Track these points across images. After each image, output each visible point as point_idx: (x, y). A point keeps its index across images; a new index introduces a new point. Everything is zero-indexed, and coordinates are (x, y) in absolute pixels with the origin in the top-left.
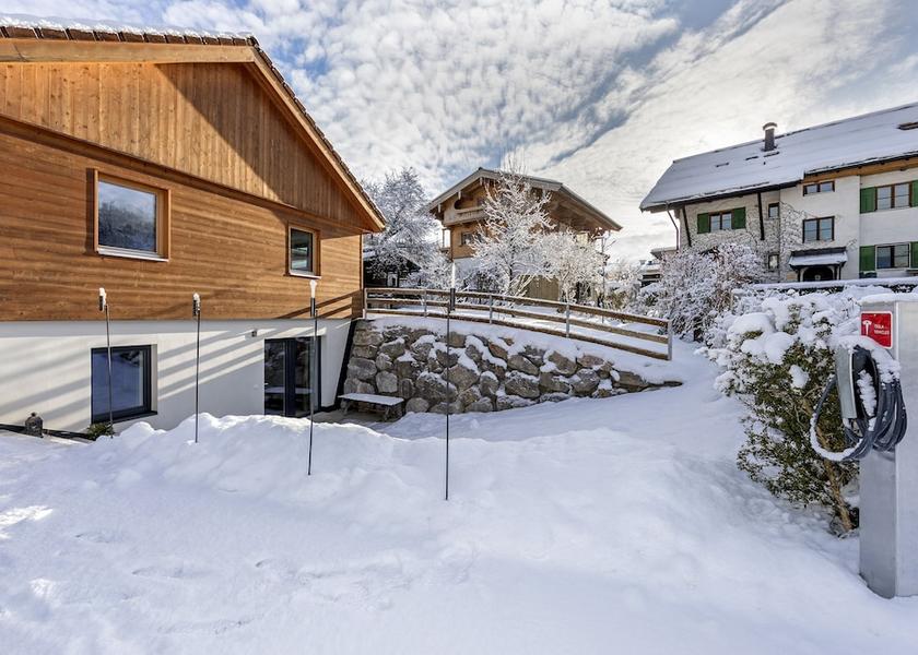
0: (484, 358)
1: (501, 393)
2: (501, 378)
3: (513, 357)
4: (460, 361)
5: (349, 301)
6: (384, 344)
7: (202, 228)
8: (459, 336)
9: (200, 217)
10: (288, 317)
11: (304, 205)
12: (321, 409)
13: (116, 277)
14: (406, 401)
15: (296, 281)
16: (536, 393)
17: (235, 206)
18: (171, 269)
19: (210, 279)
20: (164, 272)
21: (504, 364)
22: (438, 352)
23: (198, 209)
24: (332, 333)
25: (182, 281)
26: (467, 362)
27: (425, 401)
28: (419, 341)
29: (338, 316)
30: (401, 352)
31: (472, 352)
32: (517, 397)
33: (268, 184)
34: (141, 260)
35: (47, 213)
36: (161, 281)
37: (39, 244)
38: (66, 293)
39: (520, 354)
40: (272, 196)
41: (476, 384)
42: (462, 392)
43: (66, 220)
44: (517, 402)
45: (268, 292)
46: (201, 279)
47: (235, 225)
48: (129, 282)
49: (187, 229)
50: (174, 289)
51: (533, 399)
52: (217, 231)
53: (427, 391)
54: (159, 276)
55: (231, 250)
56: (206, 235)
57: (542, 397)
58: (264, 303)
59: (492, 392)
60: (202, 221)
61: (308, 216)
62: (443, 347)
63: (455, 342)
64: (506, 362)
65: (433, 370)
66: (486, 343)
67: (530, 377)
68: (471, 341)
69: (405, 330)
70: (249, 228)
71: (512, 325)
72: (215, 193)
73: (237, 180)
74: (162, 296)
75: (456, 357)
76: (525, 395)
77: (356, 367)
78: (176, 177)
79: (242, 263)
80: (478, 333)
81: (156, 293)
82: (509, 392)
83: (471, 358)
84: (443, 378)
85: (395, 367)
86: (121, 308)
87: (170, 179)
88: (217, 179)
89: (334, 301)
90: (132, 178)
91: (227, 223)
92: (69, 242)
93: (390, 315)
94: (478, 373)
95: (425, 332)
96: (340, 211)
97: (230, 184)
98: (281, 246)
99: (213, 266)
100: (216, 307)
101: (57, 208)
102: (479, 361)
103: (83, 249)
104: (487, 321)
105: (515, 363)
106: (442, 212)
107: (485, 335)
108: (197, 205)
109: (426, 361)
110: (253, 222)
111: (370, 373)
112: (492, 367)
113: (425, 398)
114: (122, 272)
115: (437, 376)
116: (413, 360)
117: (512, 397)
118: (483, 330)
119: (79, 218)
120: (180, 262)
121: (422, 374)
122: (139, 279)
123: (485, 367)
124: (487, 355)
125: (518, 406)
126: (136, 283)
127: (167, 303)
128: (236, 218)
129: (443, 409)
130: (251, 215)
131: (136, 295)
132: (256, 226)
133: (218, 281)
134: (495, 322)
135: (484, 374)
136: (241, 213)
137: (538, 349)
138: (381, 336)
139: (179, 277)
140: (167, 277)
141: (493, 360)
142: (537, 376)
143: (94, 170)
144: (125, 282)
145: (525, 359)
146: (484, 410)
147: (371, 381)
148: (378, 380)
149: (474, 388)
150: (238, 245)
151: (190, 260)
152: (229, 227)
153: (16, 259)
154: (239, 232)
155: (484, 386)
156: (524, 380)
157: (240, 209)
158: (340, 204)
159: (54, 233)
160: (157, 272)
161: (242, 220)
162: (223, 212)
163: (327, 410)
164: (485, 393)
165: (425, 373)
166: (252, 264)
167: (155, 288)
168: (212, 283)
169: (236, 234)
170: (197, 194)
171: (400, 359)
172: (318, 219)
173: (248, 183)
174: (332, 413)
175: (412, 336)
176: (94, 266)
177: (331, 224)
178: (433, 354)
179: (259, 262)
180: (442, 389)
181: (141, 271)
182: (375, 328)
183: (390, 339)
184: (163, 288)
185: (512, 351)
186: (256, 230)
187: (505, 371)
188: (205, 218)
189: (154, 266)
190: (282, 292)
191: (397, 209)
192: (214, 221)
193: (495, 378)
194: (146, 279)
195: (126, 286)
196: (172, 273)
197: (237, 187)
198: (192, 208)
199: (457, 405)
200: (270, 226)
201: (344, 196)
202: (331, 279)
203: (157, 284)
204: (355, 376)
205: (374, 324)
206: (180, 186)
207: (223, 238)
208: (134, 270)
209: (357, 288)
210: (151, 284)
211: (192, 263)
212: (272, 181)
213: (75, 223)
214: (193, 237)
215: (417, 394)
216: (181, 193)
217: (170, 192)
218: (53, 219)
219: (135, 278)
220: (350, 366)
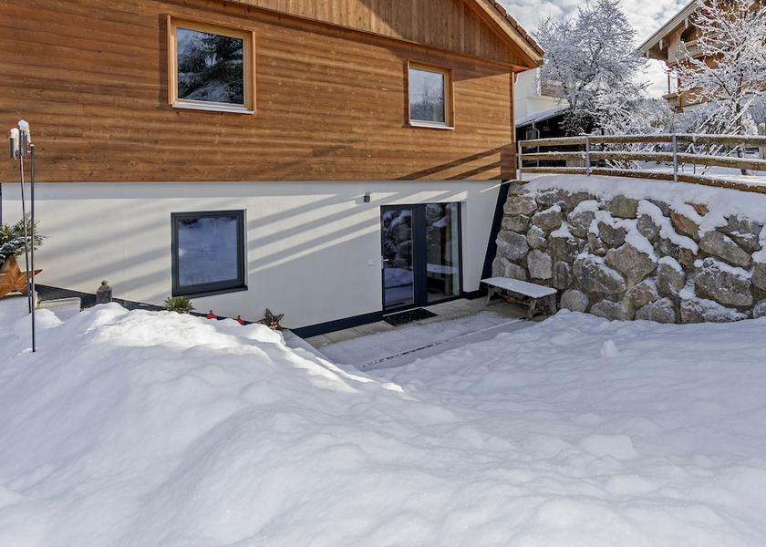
0: (663, 234)
1: (687, 294)
2: (688, 269)
3: (708, 235)
4: (628, 239)
5: (496, 158)
6: (538, 214)
7: (294, 74)
8: (628, 201)
9: (293, 61)
10: (412, 177)
11: (427, 40)
12: (463, 295)
13: (193, 133)
14: (560, 293)
15: (418, 133)
16: (746, 299)
17: (335, 46)
18: (258, 122)
19: (305, 133)
20: (249, 126)
21: (694, 248)
22: (601, 225)
23: (289, 52)
24: (475, 199)
25: (271, 136)
26: (638, 241)
27: (583, 296)
28: (578, 209)
29: (482, 176)
30: (555, 224)
31: (647, 224)
32: (713, 303)
33: (378, 14)
34: (222, 113)
35: (116, 65)
36: (246, 136)
37: (109, 99)
38: (139, 151)
39: (718, 229)
40: (385, 30)
41: (651, 275)
42: (631, 287)
43: (137, 72)
44: (711, 312)
45: (382, 147)
46: (293, 133)
47: (336, 68)
48: (209, 138)
49: (276, 75)
50: (263, 145)
51: (741, 309)
52: (315, 76)
53: (586, 281)
54: (243, 131)
55: (331, 98)
56: (299, 81)
57: (757, 307)
58: (376, 161)
59: (673, 290)
60: (293, 65)
61: (434, 52)
62: (606, 217)
63: (624, 209)
64: (697, 242)
65: (593, 251)
66: (667, 212)
67: (735, 271)
68: (645, 208)
69: (562, 194)
70: (354, 71)
71: (708, 183)
72: (310, 31)
73: (335, 13)
74: (247, 153)
75: (623, 232)
76: (727, 301)
77: (505, 244)
78: (262, 16)
79: (346, 113)
80: (655, 196)
81: (240, 150)
82: (701, 294)
83: (644, 234)
84: (606, 263)
85: (548, 245)
86: (198, 167)
87: (254, 19)
88: (310, 15)
89: (474, 158)
90: (209, 20)
91: (326, 67)
92: (140, 96)
93: (545, 175)
94: (654, 260)
95: (586, 196)
96: (478, 43)
97: (327, 20)
98: (398, 91)
99: (310, 118)
100: (315, 166)
101: (126, 59)
102: (656, 240)
103: (157, 103)
104: (669, 178)
105: (709, 245)
106: (665, 50)
107: (665, 198)
108: (289, 48)
109: (585, 238)
110: (359, 64)
111: (519, 251)
112: (674, 250)
113: (584, 291)
114: (200, 127)
115: (599, 260)
116: (569, 235)
117: (705, 302)
118: (663, 191)
119: (153, 69)
120: (268, 114)
121: (581, 256)
122: (220, 134)
123: (665, 249)
124: (667, 231)
125: (714, 320)
126: (217, 139)
127: (253, 163)
128: (337, 60)
129: (606, 310)
130: (357, 55)
131: (216, 153)
132: (364, 69)
133: (315, 135)
134: (683, 179)
135: (662, 261)
136: (343, 54)
137: (750, 221)
138: (534, 203)
139: (268, 132)
140: (253, 131)
141: (676, 239)
142: (747, 268)
143: (167, 15)
144: (204, 138)
145: (727, 239)
146: (662, 320)
147: (520, 262)
148: (530, 261)
149: (648, 282)
150: (342, 92)
151: (281, 111)
152: (328, 70)
153: (85, 116)
154: (342, 76)
155: (663, 280)
156: (725, 274)
157: (341, 48)
158: (478, 34)
159: (124, 86)
160: (242, 127)
161: (346, 62)
162: (323, 54)
163: (471, 296)
164: (663, 292)
165: (584, 255)
166: (360, 114)
167: (239, 144)
168: (310, 138)
169: (338, 79)
170: (288, 35)
171: (554, 234)
172: (448, 56)
173: (351, 16)
174: (475, 301)
175: (569, 201)
176: (169, 121)
177: (469, 60)
178: (594, 228)
179: (368, 111)
180: (605, 280)
181: (221, 125)
182: (528, 192)
183: (545, 207)
184: (250, 144)
185: (706, 225)
186: (363, 72)
187: (694, 257)
188: (299, 62)
189: (237, 121)
190: (401, 148)
191: (595, 48)
192: (309, 64)
193: (678, 268)
194: (227, 135)
195: (205, 143)
196: (258, 127)
197: (336, 22)
198: (281, 50)
199: (624, 307)
200: (382, 67)
201: (483, 24)
202: (471, 130)
203: (240, 140)
204: (504, 255)
205: (526, 187)
206: (267, 26)
207: (322, 84)
208: (214, 124)
209: (508, 141)
210: (235, 140)
211: (283, 115)
212: (382, 11)
213: (148, 74)
214: (284, 85)
215: (573, 286)
216: (269, 35)
217: (254, 33)
218: (124, 71)
219: (214, 134)
220: (499, 242)
